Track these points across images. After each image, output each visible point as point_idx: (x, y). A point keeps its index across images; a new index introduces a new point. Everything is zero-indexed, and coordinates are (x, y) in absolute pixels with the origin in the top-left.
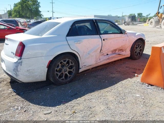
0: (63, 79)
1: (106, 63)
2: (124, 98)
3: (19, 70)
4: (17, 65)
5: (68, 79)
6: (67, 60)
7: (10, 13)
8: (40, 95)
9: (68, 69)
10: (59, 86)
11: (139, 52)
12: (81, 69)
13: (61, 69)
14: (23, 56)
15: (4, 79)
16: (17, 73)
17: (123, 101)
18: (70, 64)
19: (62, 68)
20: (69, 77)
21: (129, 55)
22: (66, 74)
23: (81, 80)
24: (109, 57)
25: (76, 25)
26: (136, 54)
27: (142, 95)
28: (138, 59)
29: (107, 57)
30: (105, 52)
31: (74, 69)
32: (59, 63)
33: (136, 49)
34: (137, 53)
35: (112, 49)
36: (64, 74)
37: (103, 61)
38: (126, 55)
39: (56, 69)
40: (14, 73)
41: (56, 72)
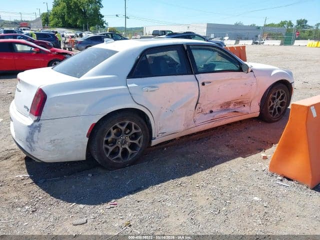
0: (118, 159)
1: (206, 128)
2: (228, 202)
3: (35, 139)
4: (33, 131)
5: (129, 159)
6: (127, 122)
7: (46, 19)
8: (73, 187)
9: (129, 139)
10: (111, 170)
11: (279, 108)
12: (155, 138)
13: (116, 140)
14: (42, 115)
15: (16, 152)
16: (32, 144)
17: (224, 209)
18: (134, 131)
19: (116, 138)
20: (130, 154)
21: (257, 114)
22: (125, 149)
23: (154, 160)
24: (214, 117)
25: (148, 56)
26: (273, 111)
27: (265, 198)
28: (277, 121)
29: (211, 116)
30: (206, 108)
31: (140, 139)
32: (111, 129)
33: (273, 102)
34: (275, 109)
35: (221, 102)
36: (121, 149)
37: (203, 123)
38: (249, 113)
39: (105, 139)
40: (27, 145)
41: (104, 146)
